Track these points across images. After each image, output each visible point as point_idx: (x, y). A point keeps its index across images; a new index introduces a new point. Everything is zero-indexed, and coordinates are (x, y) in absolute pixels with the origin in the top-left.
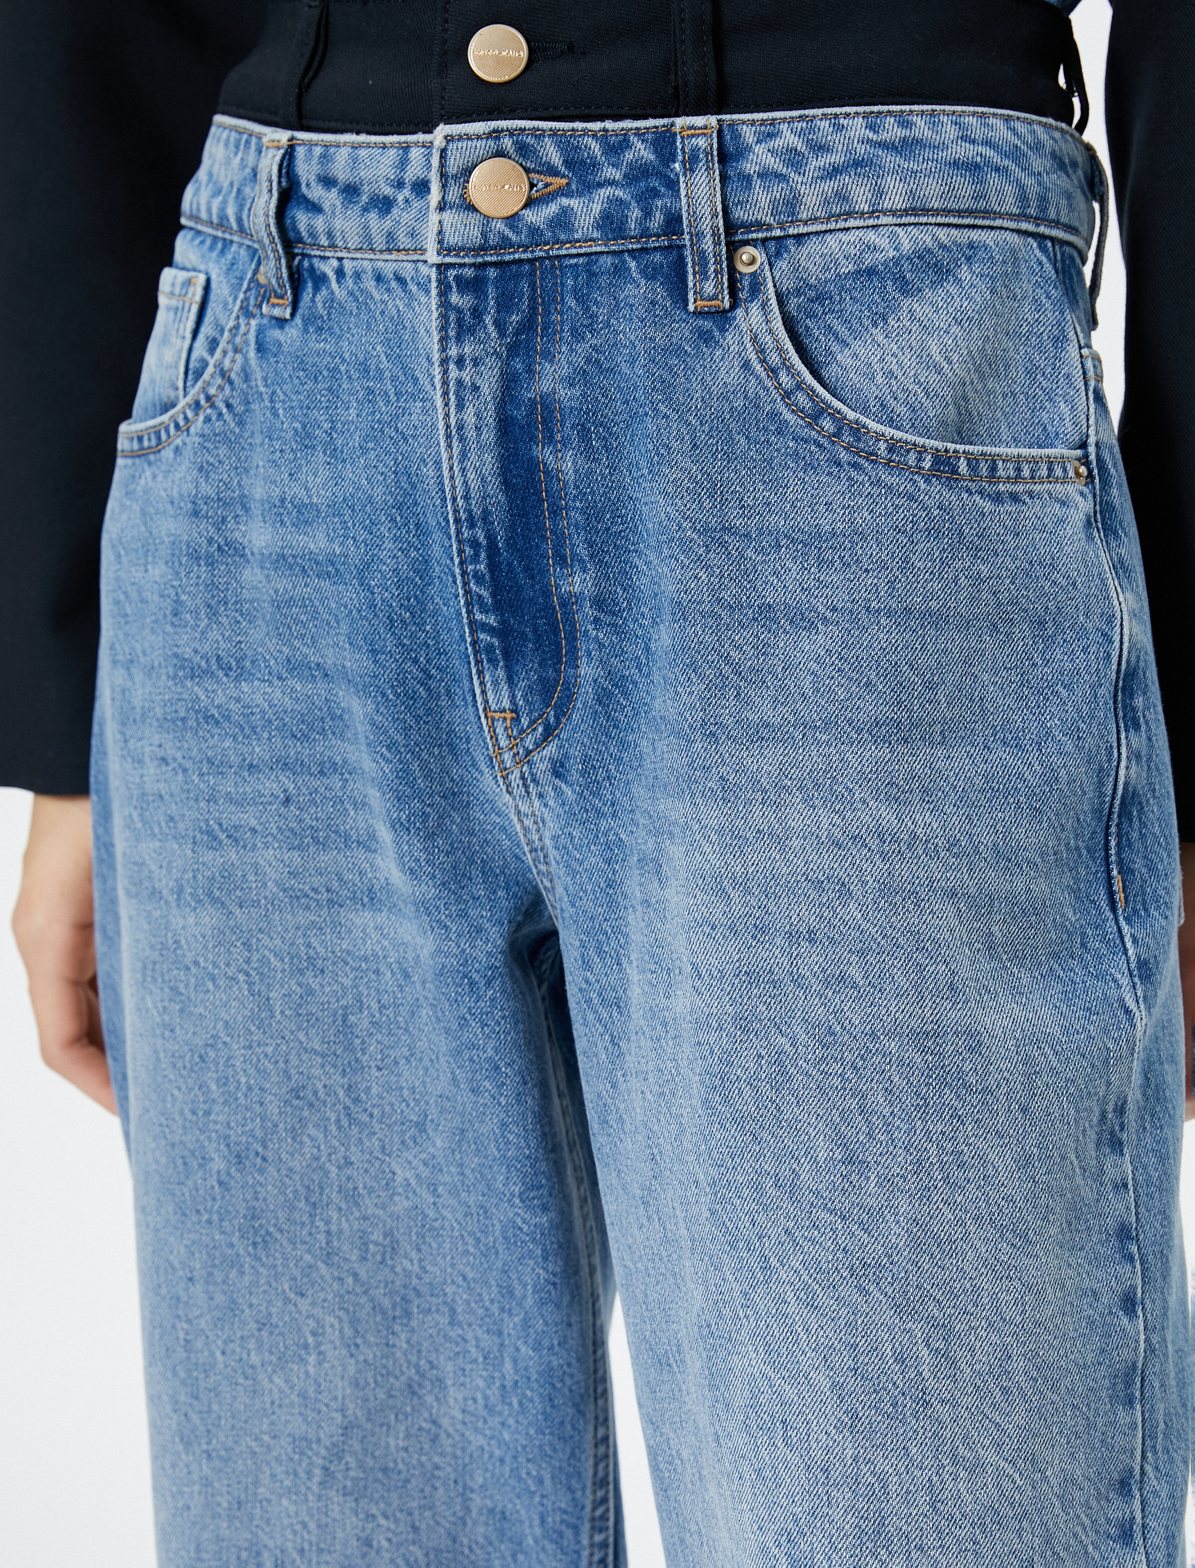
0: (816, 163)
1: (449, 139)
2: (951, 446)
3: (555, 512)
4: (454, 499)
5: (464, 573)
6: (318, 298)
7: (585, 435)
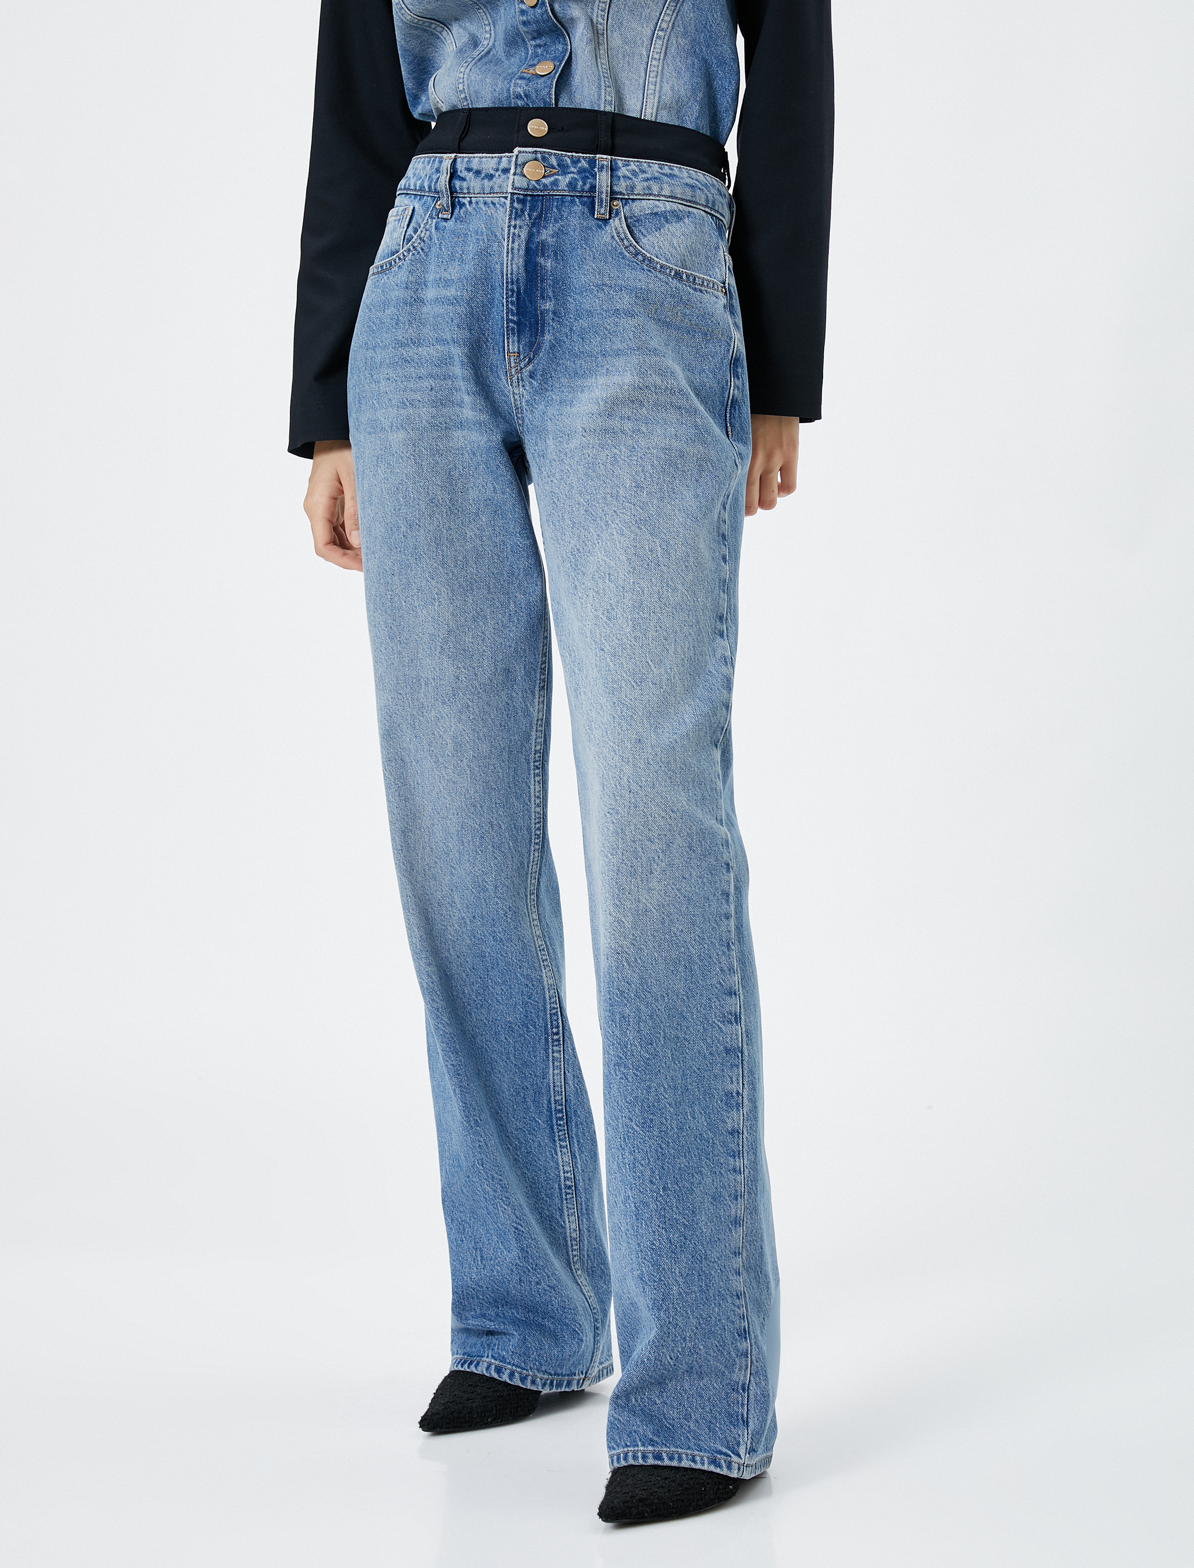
0: (642, 176)
1: (520, 152)
2: (681, 270)
3: (542, 281)
4: (507, 275)
5: (507, 302)
6: (461, 211)
7: (556, 254)
